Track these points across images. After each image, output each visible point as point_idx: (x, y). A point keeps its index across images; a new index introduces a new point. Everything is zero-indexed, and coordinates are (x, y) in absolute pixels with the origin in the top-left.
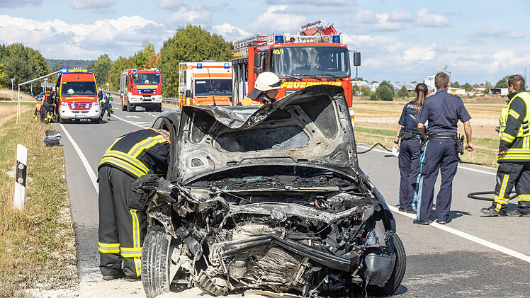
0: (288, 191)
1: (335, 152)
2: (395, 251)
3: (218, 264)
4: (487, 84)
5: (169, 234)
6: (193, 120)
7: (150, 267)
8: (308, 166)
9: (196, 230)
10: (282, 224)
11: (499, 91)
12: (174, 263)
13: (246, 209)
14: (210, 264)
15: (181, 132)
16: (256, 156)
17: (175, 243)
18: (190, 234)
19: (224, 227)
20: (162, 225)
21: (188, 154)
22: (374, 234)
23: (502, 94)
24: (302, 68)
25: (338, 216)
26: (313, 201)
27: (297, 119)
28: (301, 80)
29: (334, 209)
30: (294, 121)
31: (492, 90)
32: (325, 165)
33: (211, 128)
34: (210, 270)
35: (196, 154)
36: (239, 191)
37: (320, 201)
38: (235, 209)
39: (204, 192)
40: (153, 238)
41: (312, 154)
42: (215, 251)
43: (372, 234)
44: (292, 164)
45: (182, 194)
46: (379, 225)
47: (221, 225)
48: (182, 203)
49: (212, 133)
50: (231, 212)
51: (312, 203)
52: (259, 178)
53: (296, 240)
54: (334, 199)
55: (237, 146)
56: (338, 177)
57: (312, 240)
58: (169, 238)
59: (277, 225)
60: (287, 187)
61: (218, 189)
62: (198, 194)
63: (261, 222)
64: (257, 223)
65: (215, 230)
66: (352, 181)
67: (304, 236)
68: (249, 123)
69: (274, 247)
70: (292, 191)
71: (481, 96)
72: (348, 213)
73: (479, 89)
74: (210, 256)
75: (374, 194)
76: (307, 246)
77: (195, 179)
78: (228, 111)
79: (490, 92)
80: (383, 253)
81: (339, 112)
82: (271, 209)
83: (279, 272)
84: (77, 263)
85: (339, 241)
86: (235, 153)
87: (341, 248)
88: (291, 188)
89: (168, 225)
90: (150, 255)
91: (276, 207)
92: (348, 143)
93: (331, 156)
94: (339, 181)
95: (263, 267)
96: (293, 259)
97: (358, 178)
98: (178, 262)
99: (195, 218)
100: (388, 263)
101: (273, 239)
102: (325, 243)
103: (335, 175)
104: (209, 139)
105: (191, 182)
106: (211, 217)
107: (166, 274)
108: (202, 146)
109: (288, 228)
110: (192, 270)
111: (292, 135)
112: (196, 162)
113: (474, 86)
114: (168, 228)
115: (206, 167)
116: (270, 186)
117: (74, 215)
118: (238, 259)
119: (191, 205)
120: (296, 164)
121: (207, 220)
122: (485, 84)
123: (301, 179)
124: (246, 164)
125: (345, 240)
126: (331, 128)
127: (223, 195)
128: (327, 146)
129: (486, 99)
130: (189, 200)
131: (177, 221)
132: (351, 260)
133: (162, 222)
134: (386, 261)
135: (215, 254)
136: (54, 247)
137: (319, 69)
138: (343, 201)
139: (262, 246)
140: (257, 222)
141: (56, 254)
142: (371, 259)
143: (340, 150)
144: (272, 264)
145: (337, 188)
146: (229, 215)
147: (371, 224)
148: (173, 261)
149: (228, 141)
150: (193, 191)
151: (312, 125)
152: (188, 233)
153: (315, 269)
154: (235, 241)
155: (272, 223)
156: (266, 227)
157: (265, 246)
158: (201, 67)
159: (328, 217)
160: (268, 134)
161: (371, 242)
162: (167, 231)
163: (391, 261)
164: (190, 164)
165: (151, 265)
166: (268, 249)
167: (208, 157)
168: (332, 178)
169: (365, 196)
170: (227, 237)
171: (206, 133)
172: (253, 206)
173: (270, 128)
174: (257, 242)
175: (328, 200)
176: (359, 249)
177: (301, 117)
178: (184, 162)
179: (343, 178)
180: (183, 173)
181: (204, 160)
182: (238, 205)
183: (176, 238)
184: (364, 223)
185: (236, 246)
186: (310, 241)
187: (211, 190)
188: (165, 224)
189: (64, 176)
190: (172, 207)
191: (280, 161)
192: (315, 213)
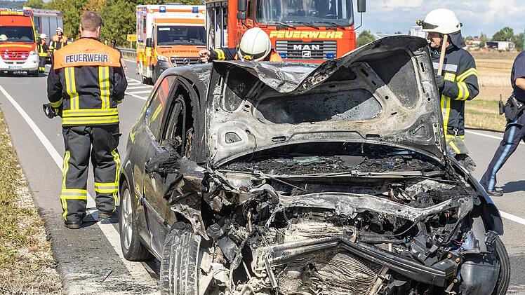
0: (355, 177)
1: (415, 126)
2: (498, 258)
3: (265, 275)
4: (482, 36)
5: (198, 234)
6: (226, 80)
7: (173, 279)
8: (380, 143)
9: (234, 229)
10: (351, 222)
11: (497, 44)
12: (204, 273)
13: (302, 201)
14: (253, 275)
15: (211, 95)
16: (311, 130)
17: (205, 246)
18: (225, 234)
19: (272, 225)
20: (188, 222)
21: (220, 126)
22: (472, 236)
23: (500, 48)
24: (294, 14)
25: (426, 212)
26: (388, 190)
27: (365, 81)
28: (294, 29)
29: (420, 202)
30: (360, 83)
31: (488, 43)
32: (401, 143)
33: (251, 92)
34: (253, 282)
35: (230, 125)
36: (291, 176)
37: (397, 190)
38: (286, 201)
39: (244, 178)
40: (177, 239)
41: (386, 128)
42: (261, 258)
43: (468, 235)
44: (358, 141)
45: (217, 180)
46: (478, 222)
47: (268, 223)
48: (216, 193)
49: (251, 99)
50: (281, 205)
51: (386, 193)
52: (315, 159)
53: (371, 244)
54: (415, 188)
55: (285, 116)
56: (419, 159)
57: (393, 244)
58: (198, 239)
59: (345, 224)
60: (354, 172)
61: (261, 174)
62: (237, 180)
63: (320, 218)
64: (316, 220)
65: (261, 229)
66: (437, 164)
67: (382, 238)
68: (304, 85)
69: (341, 252)
70: (360, 178)
71: (476, 50)
72: (439, 207)
73: (473, 42)
74: (253, 264)
75: (469, 182)
76: (386, 251)
77: (230, 159)
78: (275, 69)
79: (486, 46)
80: (484, 261)
81: (421, 73)
82: (335, 201)
83: (347, 286)
84: (56, 266)
85: (429, 246)
86: (283, 125)
87: (432, 255)
88: (359, 173)
89: (197, 222)
90: (173, 262)
91: (341, 198)
92: (433, 114)
93: (411, 130)
94: (421, 164)
95: (324, 278)
96: (366, 269)
97: (446, 160)
98: (210, 271)
99: (234, 212)
100: (490, 274)
101: (340, 242)
102: (410, 248)
103: (416, 156)
104: (247, 106)
105: (225, 164)
106: (254, 212)
107: (196, 288)
108: (239, 115)
109: (358, 227)
110: (228, 282)
111: (358, 102)
112: (232, 137)
113: (467, 38)
114: (197, 227)
115: (244, 144)
116: (331, 170)
117: (37, 198)
118: (291, 268)
119: (229, 195)
120: (364, 141)
121: (249, 215)
122: (479, 36)
123: (370, 161)
124: (298, 140)
125: (438, 244)
126: (409, 94)
127: (269, 181)
128: (405, 117)
129: (481, 54)
130: (227, 188)
131: (209, 217)
132: (446, 271)
133: (189, 218)
134: (487, 271)
135: (261, 262)
136: (22, 242)
137: (315, 15)
138: (428, 192)
139: (325, 252)
140: (315, 218)
141: (24, 252)
142: (468, 269)
143: (422, 122)
144: (337, 276)
145: (419, 173)
146: (278, 209)
147: (467, 222)
148: (202, 270)
149: (273, 109)
150: (230, 177)
151: (385, 90)
152: (222, 232)
153: (398, 283)
154: (289, 244)
155: (338, 221)
156: (329, 225)
157: (328, 252)
158: (164, 11)
159: (413, 213)
160: (325, 100)
161: (468, 245)
162: (195, 230)
163: (494, 272)
164: (223, 139)
165: (175, 277)
166: (332, 255)
167: (247, 131)
168: (410, 160)
169: (457, 185)
170: (276, 239)
171: (243, 97)
172: (311, 197)
173: (329, 93)
174: (318, 246)
175: (407, 189)
176: (456, 257)
177: (370, 79)
178: (215, 137)
179: (425, 159)
180: (215, 151)
181: (242, 134)
182: (289, 195)
183: (208, 239)
184: (460, 222)
185: (289, 251)
186: (390, 245)
187: (253, 174)
188: (193, 220)
189: (10, 144)
190: (203, 198)
191: (342, 137)
192: (395, 208)
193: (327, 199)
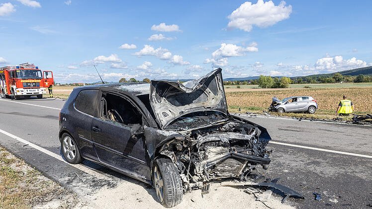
3: (202, 174)
8: (211, 110)
9: (183, 156)
15: (151, 96)
28: (27, 80)
33: (164, 94)
34: (196, 178)
35: (163, 109)
41: (212, 104)
44: (205, 110)
53: (240, 152)
54: (226, 126)
75: (243, 121)
77: (168, 124)
81: (219, 82)
82: (219, 137)
83: (231, 171)
85: (258, 149)
86: (179, 107)
89: (172, 157)
90: (172, 181)
96: (240, 163)
101: (232, 154)
102: (254, 152)
104: (165, 100)
108: (164, 104)
111: (199, 95)
112: (165, 114)
115: (171, 117)
119: (186, 143)
121: (189, 149)
124: (187, 112)
128: (217, 100)
133: (169, 156)
144: (227, 167)
149: (173, 100)
151: (208, 90)
154: (213, 160)
155: (225, 145)
156: (222, 147)
160: (189, 95)
162: (173, 162)
171: (161, 96)
172: (209, 136)
180: (162, 122)
181: (168, 112)
185: (213, 162)
186: (247, 152)
191: (199, 109)
192: (242, 136)
193: (216, 136)
